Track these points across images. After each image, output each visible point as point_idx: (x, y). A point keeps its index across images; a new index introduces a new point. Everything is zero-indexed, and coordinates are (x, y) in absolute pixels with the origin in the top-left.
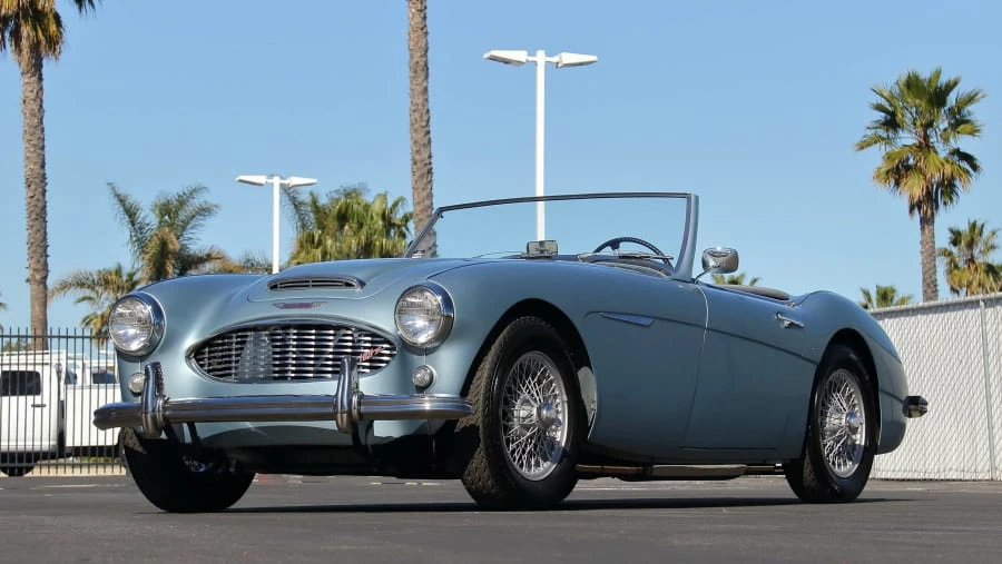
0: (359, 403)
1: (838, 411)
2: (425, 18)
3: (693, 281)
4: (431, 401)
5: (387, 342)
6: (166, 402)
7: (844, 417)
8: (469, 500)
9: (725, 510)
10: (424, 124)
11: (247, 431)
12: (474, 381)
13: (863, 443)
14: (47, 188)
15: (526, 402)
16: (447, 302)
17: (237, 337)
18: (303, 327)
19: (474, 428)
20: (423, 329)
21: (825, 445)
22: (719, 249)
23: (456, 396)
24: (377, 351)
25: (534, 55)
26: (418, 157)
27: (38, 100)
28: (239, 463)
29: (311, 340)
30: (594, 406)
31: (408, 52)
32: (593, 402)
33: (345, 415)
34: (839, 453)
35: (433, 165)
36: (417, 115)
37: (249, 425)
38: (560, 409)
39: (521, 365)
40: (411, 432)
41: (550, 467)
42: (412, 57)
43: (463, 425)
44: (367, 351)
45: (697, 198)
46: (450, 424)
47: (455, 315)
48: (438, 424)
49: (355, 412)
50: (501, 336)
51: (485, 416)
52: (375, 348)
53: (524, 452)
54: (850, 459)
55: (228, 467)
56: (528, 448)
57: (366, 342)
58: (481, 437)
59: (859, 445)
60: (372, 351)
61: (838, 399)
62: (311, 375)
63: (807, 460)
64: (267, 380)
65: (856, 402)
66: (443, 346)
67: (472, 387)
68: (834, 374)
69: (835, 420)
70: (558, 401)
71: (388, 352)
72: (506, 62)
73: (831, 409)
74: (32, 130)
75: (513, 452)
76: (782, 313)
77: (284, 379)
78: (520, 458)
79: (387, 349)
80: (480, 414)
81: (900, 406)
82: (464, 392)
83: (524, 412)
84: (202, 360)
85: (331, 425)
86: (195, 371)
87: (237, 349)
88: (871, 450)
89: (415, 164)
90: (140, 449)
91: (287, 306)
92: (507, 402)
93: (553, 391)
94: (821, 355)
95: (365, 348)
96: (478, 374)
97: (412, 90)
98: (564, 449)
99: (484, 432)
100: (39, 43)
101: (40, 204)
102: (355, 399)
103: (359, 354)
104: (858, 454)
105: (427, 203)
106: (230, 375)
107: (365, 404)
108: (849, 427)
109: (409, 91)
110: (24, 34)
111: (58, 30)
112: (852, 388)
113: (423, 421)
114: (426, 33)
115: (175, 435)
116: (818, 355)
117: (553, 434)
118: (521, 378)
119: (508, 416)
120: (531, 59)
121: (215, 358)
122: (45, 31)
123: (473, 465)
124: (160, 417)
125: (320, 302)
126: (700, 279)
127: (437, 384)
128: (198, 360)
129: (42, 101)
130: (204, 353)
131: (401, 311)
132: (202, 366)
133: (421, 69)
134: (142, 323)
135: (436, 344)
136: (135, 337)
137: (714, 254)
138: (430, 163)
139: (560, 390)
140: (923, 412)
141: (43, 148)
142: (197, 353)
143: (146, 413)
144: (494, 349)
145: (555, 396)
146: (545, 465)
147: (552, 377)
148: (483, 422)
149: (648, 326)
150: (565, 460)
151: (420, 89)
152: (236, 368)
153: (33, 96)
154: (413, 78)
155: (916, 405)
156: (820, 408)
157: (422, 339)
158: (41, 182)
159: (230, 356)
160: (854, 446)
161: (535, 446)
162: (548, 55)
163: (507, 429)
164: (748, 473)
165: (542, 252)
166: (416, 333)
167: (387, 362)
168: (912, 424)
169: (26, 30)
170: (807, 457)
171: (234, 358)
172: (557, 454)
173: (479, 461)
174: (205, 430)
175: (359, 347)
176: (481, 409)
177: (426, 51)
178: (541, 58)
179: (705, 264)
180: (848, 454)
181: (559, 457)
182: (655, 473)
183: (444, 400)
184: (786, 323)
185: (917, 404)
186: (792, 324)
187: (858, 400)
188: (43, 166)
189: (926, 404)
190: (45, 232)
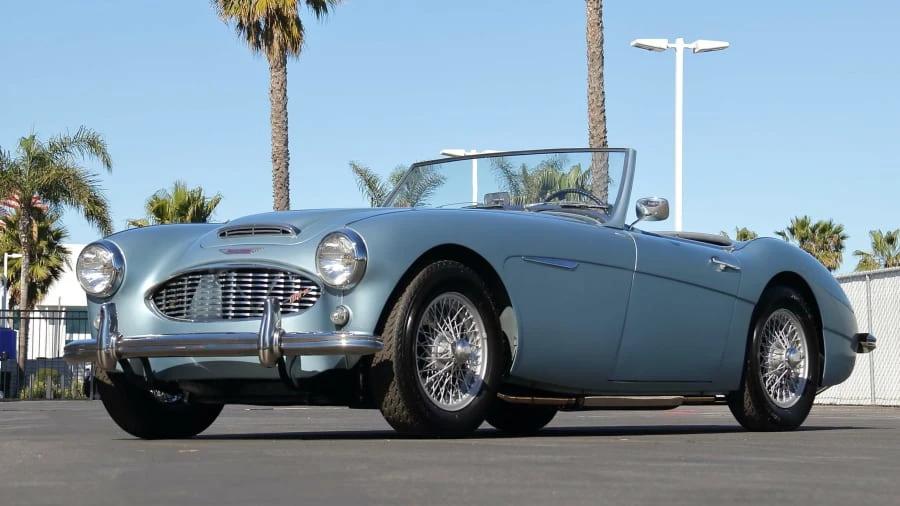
0: (280, 340)
1: (780, 347)
2: (601, 15)
3: (628, 228)
4: (347, 338)
5: (314, 284)
6: (119, 339)
7: (787, 352)
8: (388, 427)
9: (624, 439)
10: (600, 104)
11: (191, 366)
12: (389, 320)
13: (806, 377)
14: (289, 162)
15: (443, 339)
16: (361, 247)
17: (189, 280)
18: (242, 271)
19: (387, 363)
20: (339, 272)
21: (765, 379)
22: (655, 199)
23: (371, 334)
24: (305, 292)
25: (674, 42)
26: (594, 132)
27: (283, 91)
28: (192, 395)
29: (248, 283)
30: (516, 342)
31: (586, 44)
32: (515, 338)
33: (267, 351)
34: (781, 385)
35: (608, 139)
36: (594, 97)
37: (193, 360)
38: (480, 345)
39: (438, 305)
40: (332, 367)
41: (468, 399)
42: (589, 48)
43: (378, 361)
44: (297, 292)
45: (635, 152)
46: (366, 359)
47: (369, 259)
48: (355, 359)
49: (276, 349)
50: (417, 277)
51: (398, 352)
52: (303, 289)
53: (442, 384)
54: (793, 391)
55: (183, 397)
56: (447, 381)
57: (296, 284)
58: (394, 370)
59: (802, 379)
60: (301, 292)
61: (780, 338)
62: (248, 314)
63: (747, 392)
64: (212, 318)
65: (799, 339)
66: (359, 286)
67: (387, 325)
68: (776, 313)
69: (777, 355)
70: (478, 338)
71: (315, 293)
72: (651, 49)
73: (773, 345)
74: (277, 115)
75: (431, 384)
76: (716, 258)
77: (226, 318)
78: (438, 390)
79: (314, 290)
80: (393, 351)
81: (848, 344)
82: (379, 329)
83: (441, 347)
84: (161, 301)
85: (255, 360)
86: (152, 311)
87: (188, 291)
88: (816, 383)
89: (592, 138)
90: (109, 382)
91: (231, 252)
92: (422, 339)
93: (474, 328)
94: (759, 296)
95: (296, 289)
96: (393, 313)
97: (590, 76)
98: (483, 382)
99: (397, 367)
100: (286, 45)
101: (284, 176)
102: (276, 336)
103: (289, 295)
104: (801, 387)
105: (604, 172)
106: (182, 314)
107: (286, 341)
108: (789, 361)
109: (587, 77)
110: (276, 35)
111: (299, 31)
112: (795, 326)
113: (342, 356)
114: (602, 27)
115: (131, 369)
116: (756, 296)
117: (473, 369)
118: (438, 315)
119: (424, 351)
120: (671, 45)
121: (171, 298)
122: (290, 34)
123: (388, 398)
124: (113, 353)
125: (258, 248)
126: (634, 226)
127: (353, 322)
128: (156, 302)
129: (285, 90)
130: (162, 295)
131: (321, 256)
132: (159, 306)
133: (598, 59)
134: (107, 267)
135: (352, 286)
136: (99, 281)
137: (647, 203)
138: (605, 137)
139: (480, 328)
140: (871, 348)
141: (286, 129)
142: (155, 294)
143: (101, 349)
144: (409, 289)
145: (475, 333)
146: (464, 396)
147: (471, 316)
148: (396, 357)
149: (573, 270)
150: (484, 392)
151: (596, 75)
152: (188, 308)
153: (278, 86)
154: (590, 66)
155: (863, 342)
156: (761, 343)
157: (339, 281)
158: (285, 157)
159: (182, 297)
160: (797, 380)
161: (454, 380)
162: (685, 42)
163: (422, 364)
164: (685, 403)
165: (497, 202)
166: (333, 275)
167: (313, 302)
168: (861, 359)
169: (277, 33)
170: (747, 389)
171: (185, 299)
172: (476, 387)
173: (393, 394)
174: (157, 365)
175: (290, 289)
176: (394, 345)
177: (602, 43)
178: (680, 44)
179: (639, 213)
180: (791, 386)
181: (478, 390)
182: (586, 404)
183: (360, 337)
184: (722, 267)
185: (865, 340)
186: (727, 268)
187: (801, 337)
188: (286, 144)
189: (874, 341)
190: (288, 198)
